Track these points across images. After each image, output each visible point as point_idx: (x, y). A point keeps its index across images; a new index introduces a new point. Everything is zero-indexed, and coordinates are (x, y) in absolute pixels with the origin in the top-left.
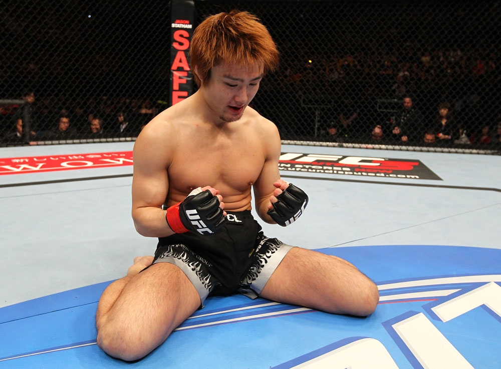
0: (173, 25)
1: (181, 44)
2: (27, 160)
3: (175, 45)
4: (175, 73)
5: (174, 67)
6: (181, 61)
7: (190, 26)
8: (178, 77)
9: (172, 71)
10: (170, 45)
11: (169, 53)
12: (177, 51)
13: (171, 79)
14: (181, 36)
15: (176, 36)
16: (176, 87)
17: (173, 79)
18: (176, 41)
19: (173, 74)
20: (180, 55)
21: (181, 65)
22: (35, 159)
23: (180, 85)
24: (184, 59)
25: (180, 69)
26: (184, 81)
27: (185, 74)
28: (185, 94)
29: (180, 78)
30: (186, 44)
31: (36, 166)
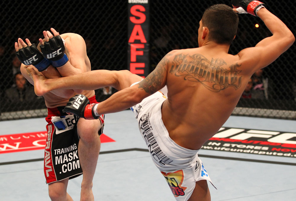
0: (130, 1)
1: (138, 18)
2: (6, 139)
3: (133, 20)
4: (132, 45)
5: (131, 40)
6: (137, 34)
7: (146, 2)
8: (135, 49)
9: (129, 44)
10: (127, 19)
11: (126, 26)
12: (134, 25)
13: (128, 51)
14: (138, 10)
15: (133, 10)
16: (133, 58)
17: (130, 52)
18: (133, 16)
19: (130, 46)
20: (137, 29)
21: (138, 38)
22: (12, 138)
23: (137, 57)
24: (141, 32)
25: (137, 42)
26: (141, 53)
27: (142, 46)
28: (142, 65)
29: (137, 50)
30: (143, 18)
31: (15, 145)
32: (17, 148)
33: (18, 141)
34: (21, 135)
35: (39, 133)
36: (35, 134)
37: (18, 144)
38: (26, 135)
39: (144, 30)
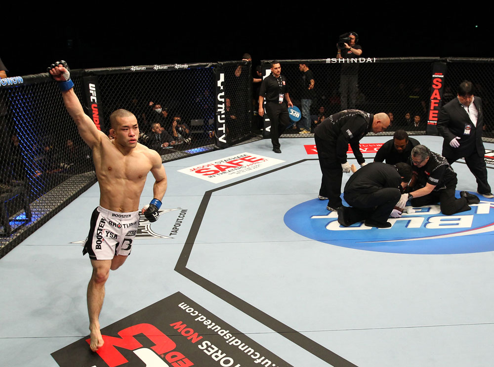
0: (433, 76)
1: (437, 85)
3: (434, 86)
4: (432, 100)
5: (432, 98)
6: (436, 95)
7: (443, 76)
10: (431, 86)
11: (430, 90)
12: (434, 89)
13: (430, 104)
14: (437, 81)
15: (435, 81)
16: (432, 108)
18: (435, 84)
20: (436, 91)
21: (436, 96)
23: (434, 107)
24: (438, 93)
25: (435, 99)
26: (437, 105)
27: (438, 101)
28: (437, 112)
29: (435, 103)
30: (440, 86)
31: (365, 149)
32: (365, 151)
33: (366, 147)
34: (368, 144)
35: (378, 144)
36: (375, 144)
37: (366, 149)
38: (371, 144)
39: (439, 93)
